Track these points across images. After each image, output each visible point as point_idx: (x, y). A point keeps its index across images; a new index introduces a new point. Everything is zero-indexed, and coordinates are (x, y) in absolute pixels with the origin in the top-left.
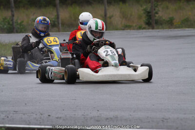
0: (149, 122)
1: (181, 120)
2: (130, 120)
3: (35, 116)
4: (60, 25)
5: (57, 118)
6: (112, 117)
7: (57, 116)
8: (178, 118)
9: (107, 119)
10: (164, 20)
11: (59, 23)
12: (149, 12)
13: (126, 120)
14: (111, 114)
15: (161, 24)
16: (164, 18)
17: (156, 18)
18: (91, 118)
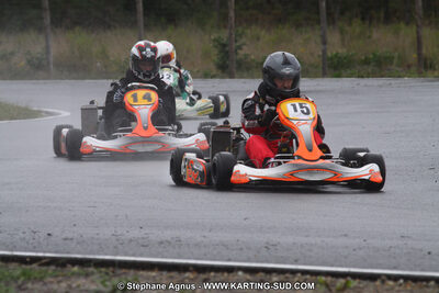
0: (241, 249)
1: (302, 246)
2: (205, 246)
3: (22, 235)
4: (52, 66)
5: (66, 239)
6: (169, 239)
7: (64, 236)
8: (294, 244)
9: (161, 243)
10: (253, 61)
11: (48, 63)
12: (224, 46)
13: (197, 245)
14: (168, 235)
15: (248, 69)
16: (253, 57)
17: (238, 57)
18: (131, 241)
